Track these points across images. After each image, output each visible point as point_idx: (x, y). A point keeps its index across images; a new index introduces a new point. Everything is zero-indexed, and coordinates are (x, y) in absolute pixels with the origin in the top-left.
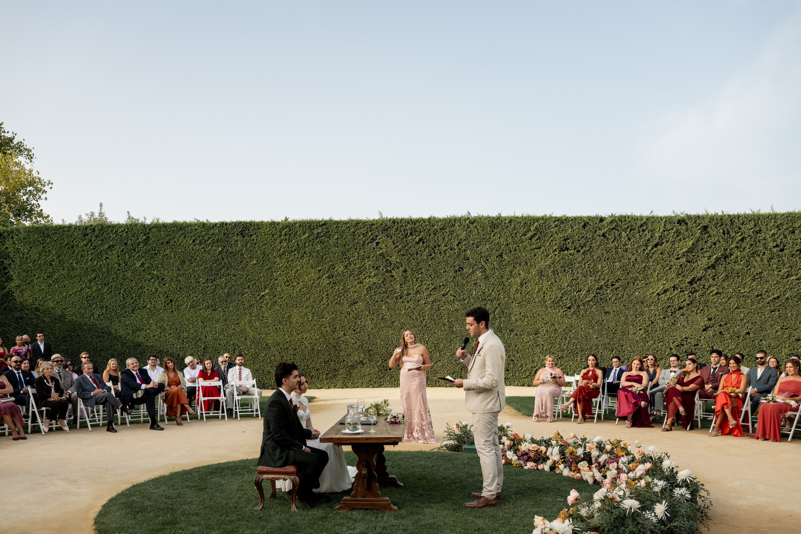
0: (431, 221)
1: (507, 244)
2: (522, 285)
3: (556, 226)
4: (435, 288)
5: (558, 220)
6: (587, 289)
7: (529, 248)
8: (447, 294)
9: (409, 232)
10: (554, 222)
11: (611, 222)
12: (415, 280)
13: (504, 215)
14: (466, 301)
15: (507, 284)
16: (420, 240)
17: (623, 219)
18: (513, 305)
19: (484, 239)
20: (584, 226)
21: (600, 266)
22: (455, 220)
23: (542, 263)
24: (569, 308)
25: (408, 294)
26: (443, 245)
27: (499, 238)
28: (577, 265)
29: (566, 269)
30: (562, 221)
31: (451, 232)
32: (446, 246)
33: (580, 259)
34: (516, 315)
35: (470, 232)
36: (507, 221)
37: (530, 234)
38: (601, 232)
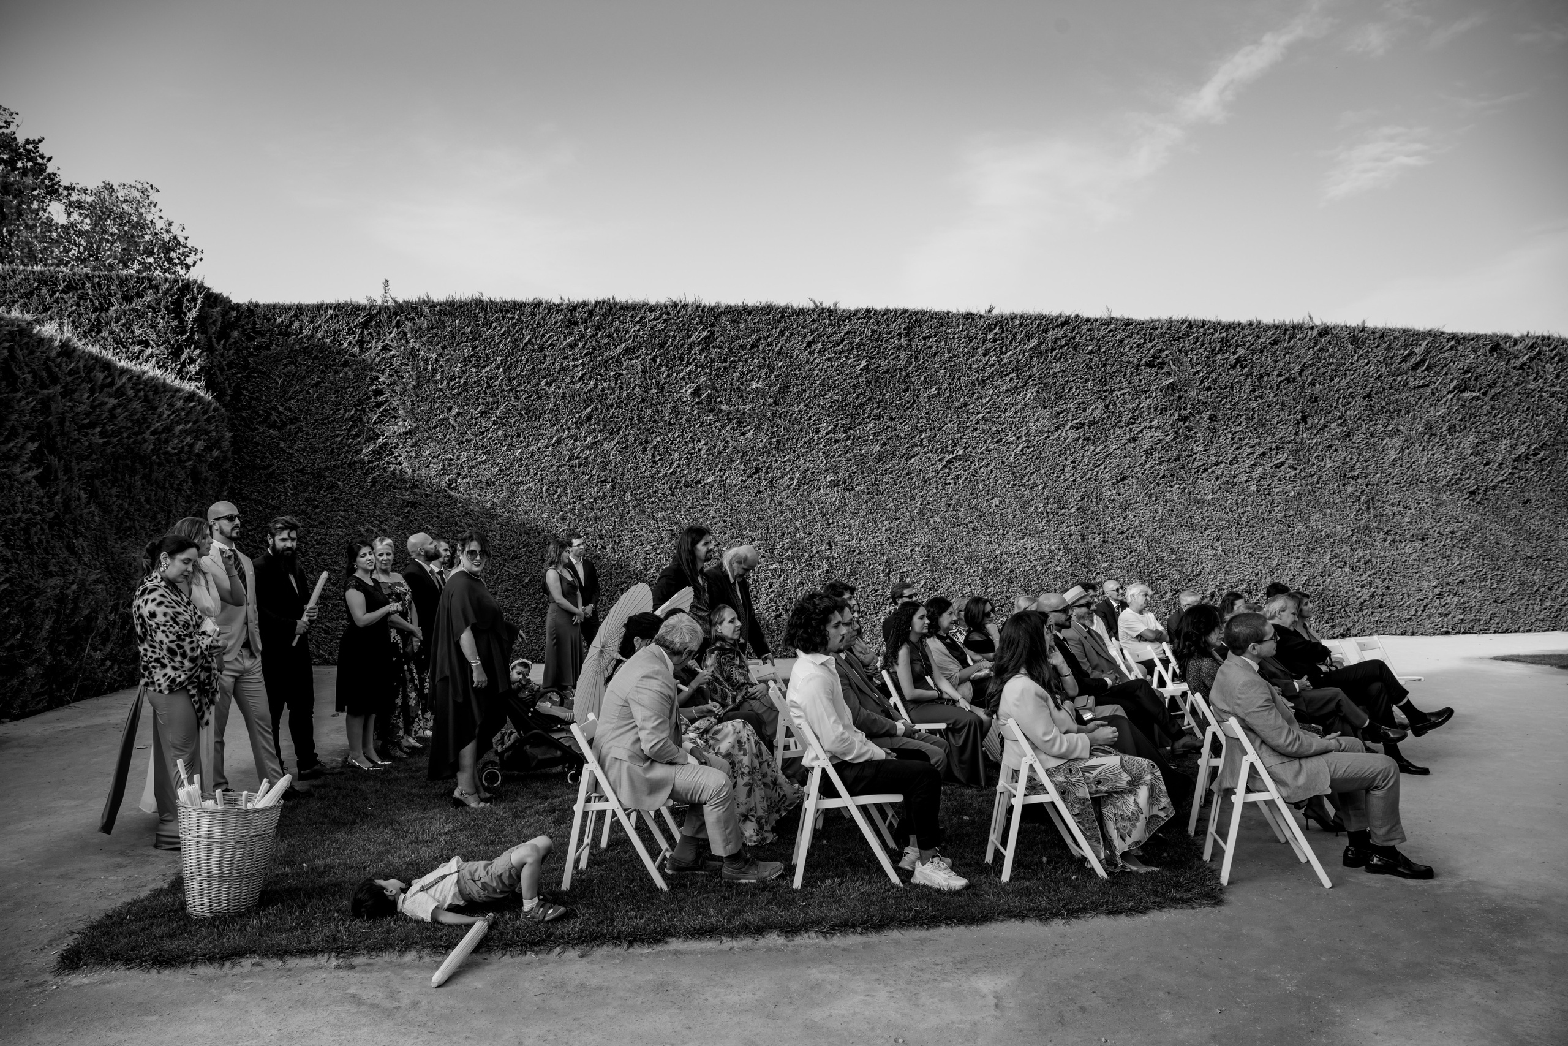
0: (1256, 328)
1: (1380, 377)
2: (1402, 451)
3: (1452, 348)
4: (1264, 454)
5: (1453, 338)
6: (1499, 459)
7: (1411, 384)
8: (1282, 464)
9: (1219, 345)
10: (1448, 340)
11: (1532, 346)
12: (1230, 436)
13: (1370, 324)
14: (1315, 478)
15: (1380, 448)
16: (1238, 360)
17: (1547, 340)
18: (1389, 487)
19: (1342, 365)
20: (1493, 350)
21: (1517, 421)
22: (1294, 327)
23: (1432, 413)
24: (1473, 493)
25: (1217, 464)
26: (1276, 373)
27: (1367, 364)
28: (1484, 419)
29: (1468, 425)
30: (1458, 339)
31: (1288, 351)
32: (1279, 375)
33: (1487, 408)
34: (1393, 505)
35: (1321, 350)
36: (1377, 336)
37: (1413, 360)
38: (1518, 363)
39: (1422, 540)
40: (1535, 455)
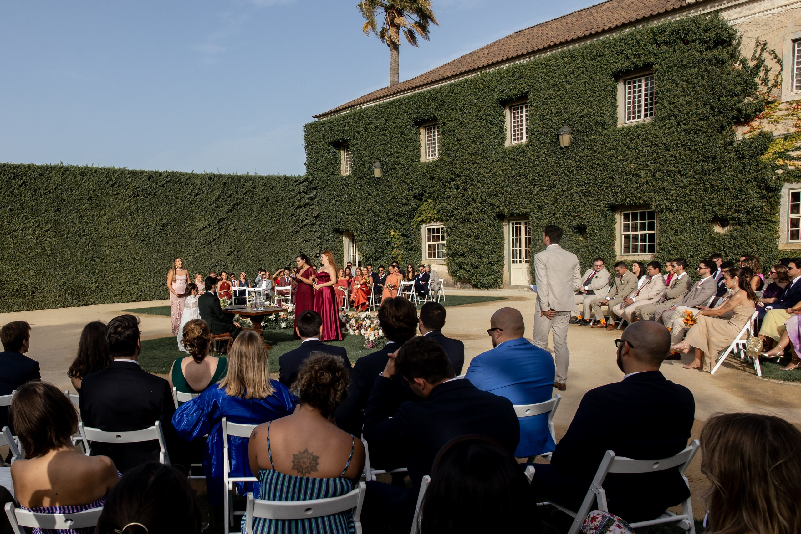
0: (31, 168)
1: (95, 190)
2: (108, 223)
3: (130, 177)
4: (39, 225)
5: (131, 173)
6: (154, 226)
7: (111, 194)
8: (49, 230)
9: (12, 176)
10: (128, 174)
11: (167, 176)
12: (21, 218)
13: (90, 165)
14: (66, 236)
15: (97, 222)
16: (23, 183)
17: (175, 174)
18: (102, 239)
19: (76, 185)
20: (149, 178)
21: (162, 209)
22: (51, 167)
23: (122, 206)
24: (143, 241)
25: (15, 231)
26: (43, 189)
27: (89, 184)
28: (146, 208)
29: (139, 211)
30: (133, 173)
31: (49, 178)
32: (45, 189)
33: (148, 203)
34: (105, 247)
35: (65, 178)
36: (93, 171)
37: (111, 183)
38: (161, 184)
39: (120, 261)
40: (171, 223)
